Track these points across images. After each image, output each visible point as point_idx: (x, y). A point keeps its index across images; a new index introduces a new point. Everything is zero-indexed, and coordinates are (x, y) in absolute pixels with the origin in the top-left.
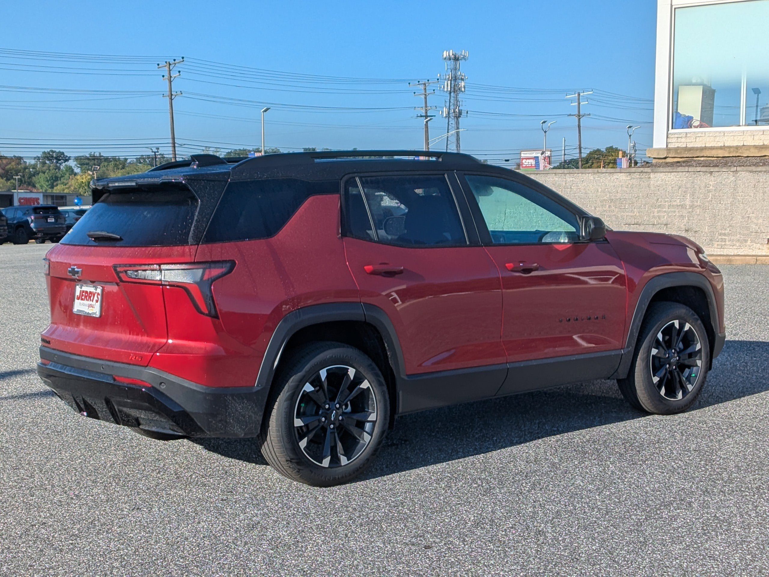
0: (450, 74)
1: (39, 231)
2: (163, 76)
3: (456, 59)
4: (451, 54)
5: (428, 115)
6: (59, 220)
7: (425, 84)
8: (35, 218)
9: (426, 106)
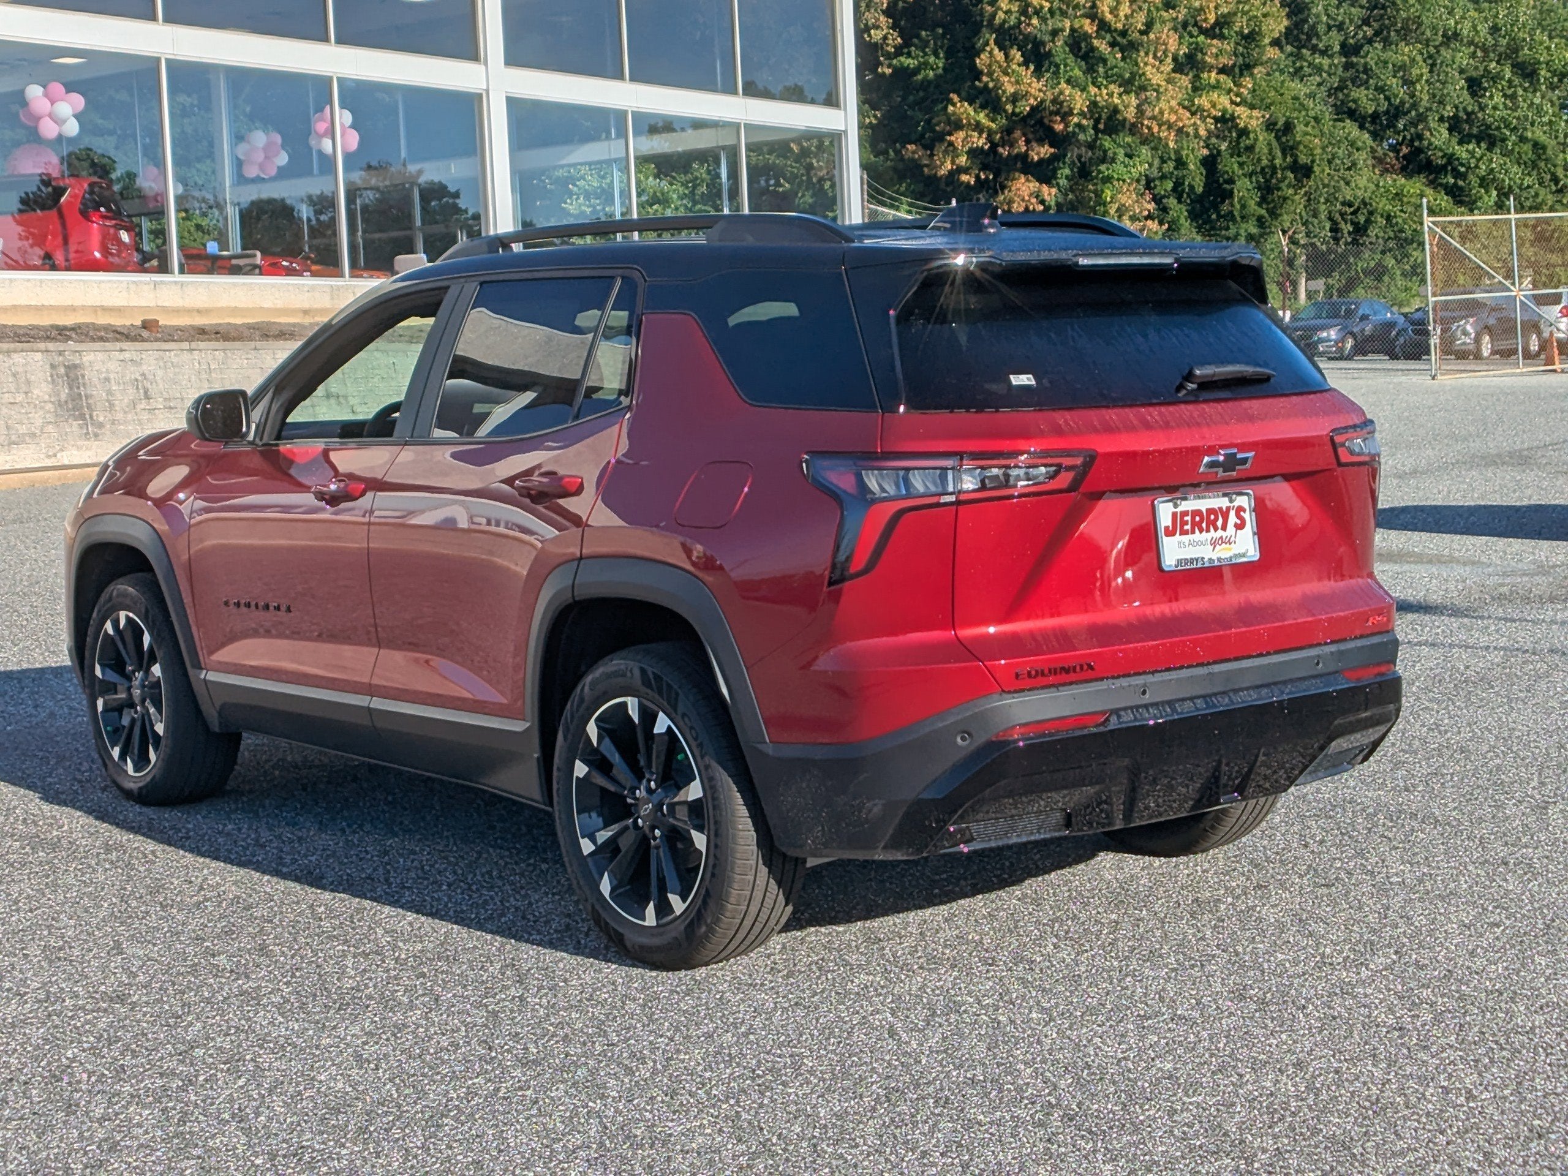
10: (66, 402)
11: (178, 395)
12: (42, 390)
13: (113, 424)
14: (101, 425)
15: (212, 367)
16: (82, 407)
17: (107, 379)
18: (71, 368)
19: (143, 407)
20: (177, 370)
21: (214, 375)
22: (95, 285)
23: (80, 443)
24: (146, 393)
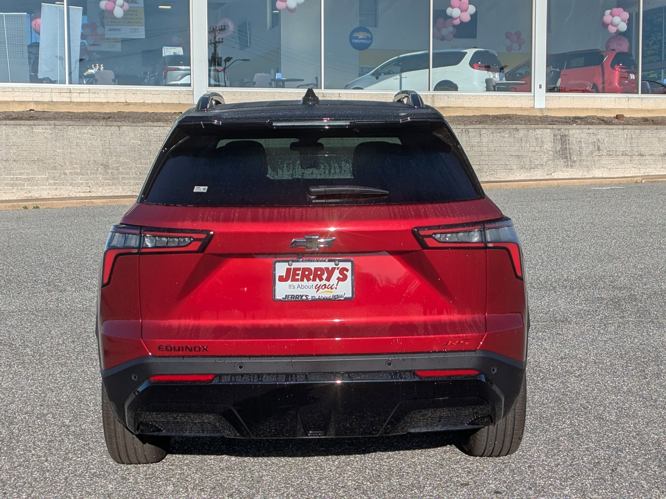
10: (559, 151)
11: (615, 149)
12: (548, 146)
13: (581, 161)
14: (574, 162)
15: (633, 137)
16: (567, 153)
17: (580, 142)
18: (563, 136)
19: (596, 154)
20: (615, 138)
21: (634, 141)
22: (599, 99)
23: (563, 169)
24: (598, 148)
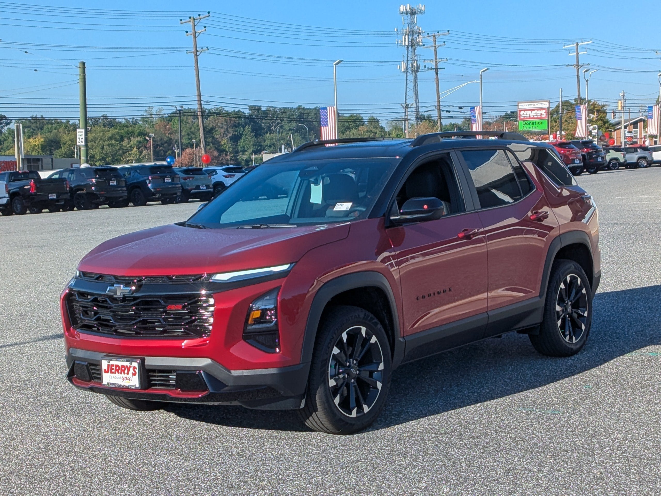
0: (407, 29)
1: (157, 192)
2: (187, 32)
3: (413, 13)
4: (408, 9)
5: (438, 67)
6: (175, 179)
7: (434, 36)
8: (152, 179)
9: (436, 59)
